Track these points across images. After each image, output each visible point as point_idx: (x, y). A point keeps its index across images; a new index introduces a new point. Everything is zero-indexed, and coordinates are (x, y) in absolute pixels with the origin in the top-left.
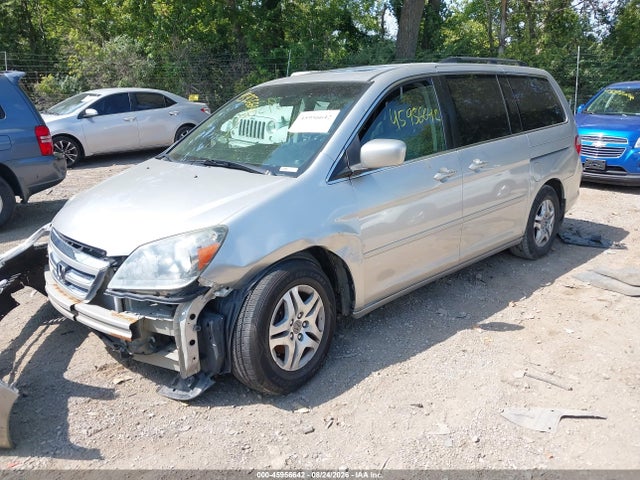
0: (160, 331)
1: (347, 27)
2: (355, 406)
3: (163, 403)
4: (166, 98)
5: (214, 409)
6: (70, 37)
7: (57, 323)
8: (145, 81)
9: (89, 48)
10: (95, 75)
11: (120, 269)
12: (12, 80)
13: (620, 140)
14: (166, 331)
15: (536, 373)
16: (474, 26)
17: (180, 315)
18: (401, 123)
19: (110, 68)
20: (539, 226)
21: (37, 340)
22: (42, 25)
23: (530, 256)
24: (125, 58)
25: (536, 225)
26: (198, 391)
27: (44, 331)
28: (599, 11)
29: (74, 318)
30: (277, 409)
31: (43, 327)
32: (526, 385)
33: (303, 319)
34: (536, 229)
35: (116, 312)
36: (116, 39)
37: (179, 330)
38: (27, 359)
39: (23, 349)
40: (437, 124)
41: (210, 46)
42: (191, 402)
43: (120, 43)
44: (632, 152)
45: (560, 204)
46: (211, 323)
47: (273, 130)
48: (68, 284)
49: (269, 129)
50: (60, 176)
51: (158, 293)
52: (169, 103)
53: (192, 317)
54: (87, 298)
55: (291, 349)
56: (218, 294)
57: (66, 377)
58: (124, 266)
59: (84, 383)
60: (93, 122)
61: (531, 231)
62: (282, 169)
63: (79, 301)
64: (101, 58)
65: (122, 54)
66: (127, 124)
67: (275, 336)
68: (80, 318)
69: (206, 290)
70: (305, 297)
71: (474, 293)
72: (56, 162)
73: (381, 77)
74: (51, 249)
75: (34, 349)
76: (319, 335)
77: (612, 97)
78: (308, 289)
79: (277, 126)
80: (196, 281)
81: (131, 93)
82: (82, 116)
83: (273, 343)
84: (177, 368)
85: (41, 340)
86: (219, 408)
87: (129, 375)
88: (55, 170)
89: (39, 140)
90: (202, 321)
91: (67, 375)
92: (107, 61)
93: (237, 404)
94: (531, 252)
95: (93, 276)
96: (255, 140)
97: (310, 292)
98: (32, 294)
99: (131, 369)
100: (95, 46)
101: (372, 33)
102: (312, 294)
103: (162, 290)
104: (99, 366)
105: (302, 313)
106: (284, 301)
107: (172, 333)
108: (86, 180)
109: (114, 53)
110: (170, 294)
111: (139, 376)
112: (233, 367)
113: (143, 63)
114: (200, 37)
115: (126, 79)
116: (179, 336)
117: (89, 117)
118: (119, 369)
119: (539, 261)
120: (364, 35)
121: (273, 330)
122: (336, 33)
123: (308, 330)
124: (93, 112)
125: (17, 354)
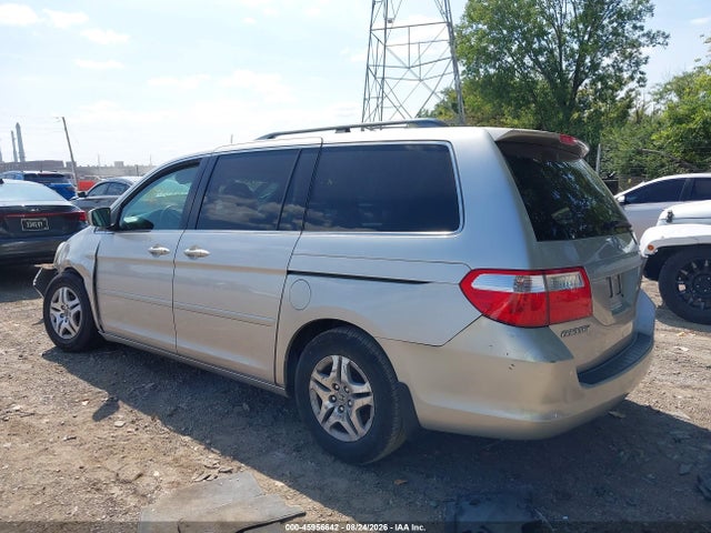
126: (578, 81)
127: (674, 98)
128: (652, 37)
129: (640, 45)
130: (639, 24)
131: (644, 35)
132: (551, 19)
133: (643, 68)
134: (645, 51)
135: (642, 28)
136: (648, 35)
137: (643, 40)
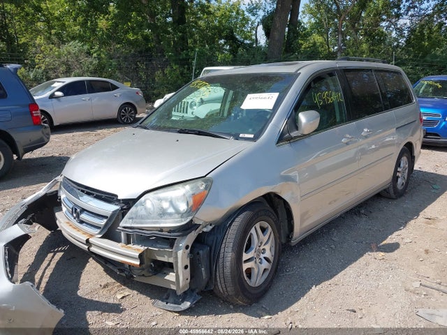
0: (160, 258)
1: (231, 38)
2: (305, 313)
3: (159, 313)
4: (111, 84)
5: (200, 318)
6: (37, 42)
7: (61, 251)
8: (91, 73)
9: (51, 50)
10: (55, 68)
11: (130, 211)
12: (12, 70)
13: (436, 115)
14: (165, 259)
15: (428, 284)
16: (317, 38)
17: (178, 246)
18: (320, 102)
19: (66, 63)
20: (400, 175)
21: (49, 265)
22: (16, 34)
23: (394, 196)
24: (77, 57)
25: (398, 174)
26: (187, 304)
27: (53, 257)
28: (398, 29)
29: (88, 248)
30: (247, 316)
31: (51, 255)
32: (425, 293)
33: (262, 248)
34: (398, 177)
35: (122, 244)
36: (71, 44)
37: (176, 258)
38: (45, 280)
39: (39, 273)
40: (340, 103)
41: (138, 49)
42: (182, 313)
43: (73, 47)
44: (444, 123)
45: (412, 160)
46: (201, 252)
47: (195, 107)
48: (82, 222)
49: (191, 107)
50: (46, 140)
51: (161, 230)
52: (115, 88)
53: (187, 247)
54: (99, 233)
55: (256, 271)
56: (205, 230)
57: (79, 294)
58: (133, 209)
59: (94, 299)
60: (59, 101)
61: (395, 178)
62: (241, 135)
63: (92, 236)
64: (59, 57)
65: (75, 54)
66: (84, 102)
67: (246, 261)
68: (93, 249)
69: (197, 226)
70: (263, 230)
71: (362, 223)
72: (44, 130)
73: (305, 69)
74: (63, 195)
75: (48, 272)
76: (271, 259)
77: (424, 85)
78: (266, 224)
79: (197, 104)
80: (192, 220)
81: (86, 81)
82: (52, 96)
83: (245, 266)
84: (173, 287)
85: (53, 265)
86: (204, 317)
87: (127, 291)
88: (42, 135)
89: (32, 114)
90: (193, 250)
91: (80, 293)
92: (64, 59)
93: (217, 314)
94: (395, 193)
95: (106, 217)
96: (181, 114)
97: (266, 226)
98: (36, 228)
99: (128, 287)
100: (55, 48)
101: (247, 42)
102: (267, 228)
103: (164, 227)
104: (103, 284)
105: (261, 243)
106: (251, 234)
107: (171, 260)
108: (56, 142)
109: (69, 53)
110: (172, 230)
111: (135, 292)
112: (216, 285)
113: (90, 60)
114: (130, 43)
115: (77, 71)
116: (177, 262)
117: (58, 97)
118: (118, 286)
119: (399, 200)
120: (242, 43)
121: (245, 256)
122: (222, 41)
123: (265, 255)
124: (59, 94)
125: (36, 276)
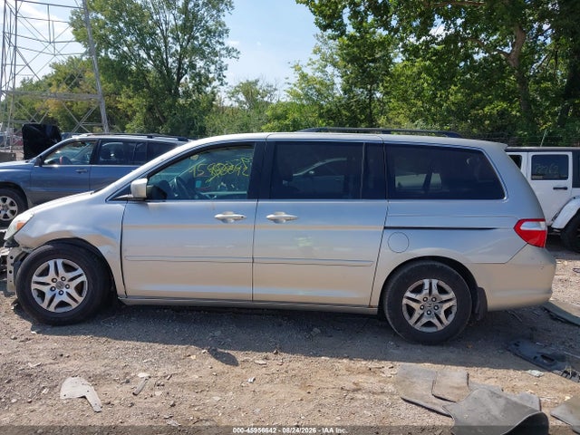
33: (66, 282)
53: (12, 257)
55: (47, 295)
67: (37, 283)
76: (78, 298)
83: (34, 286)
97: (76, 267)
102: (78, 269)
105: (65, 278)
106: (49, 265)
121: (35, 278)
123: (68, 291)
126: (180, 76)
127: (242, 98)
128: (229, 51)
129: (221, 55)
130: (221, 41)
131: (223, 49)
132: (158, 23)
133: (225, 73)
134: (226, 61)
135: (222, 44)
136: (227, 49)
137: (224, 52)
